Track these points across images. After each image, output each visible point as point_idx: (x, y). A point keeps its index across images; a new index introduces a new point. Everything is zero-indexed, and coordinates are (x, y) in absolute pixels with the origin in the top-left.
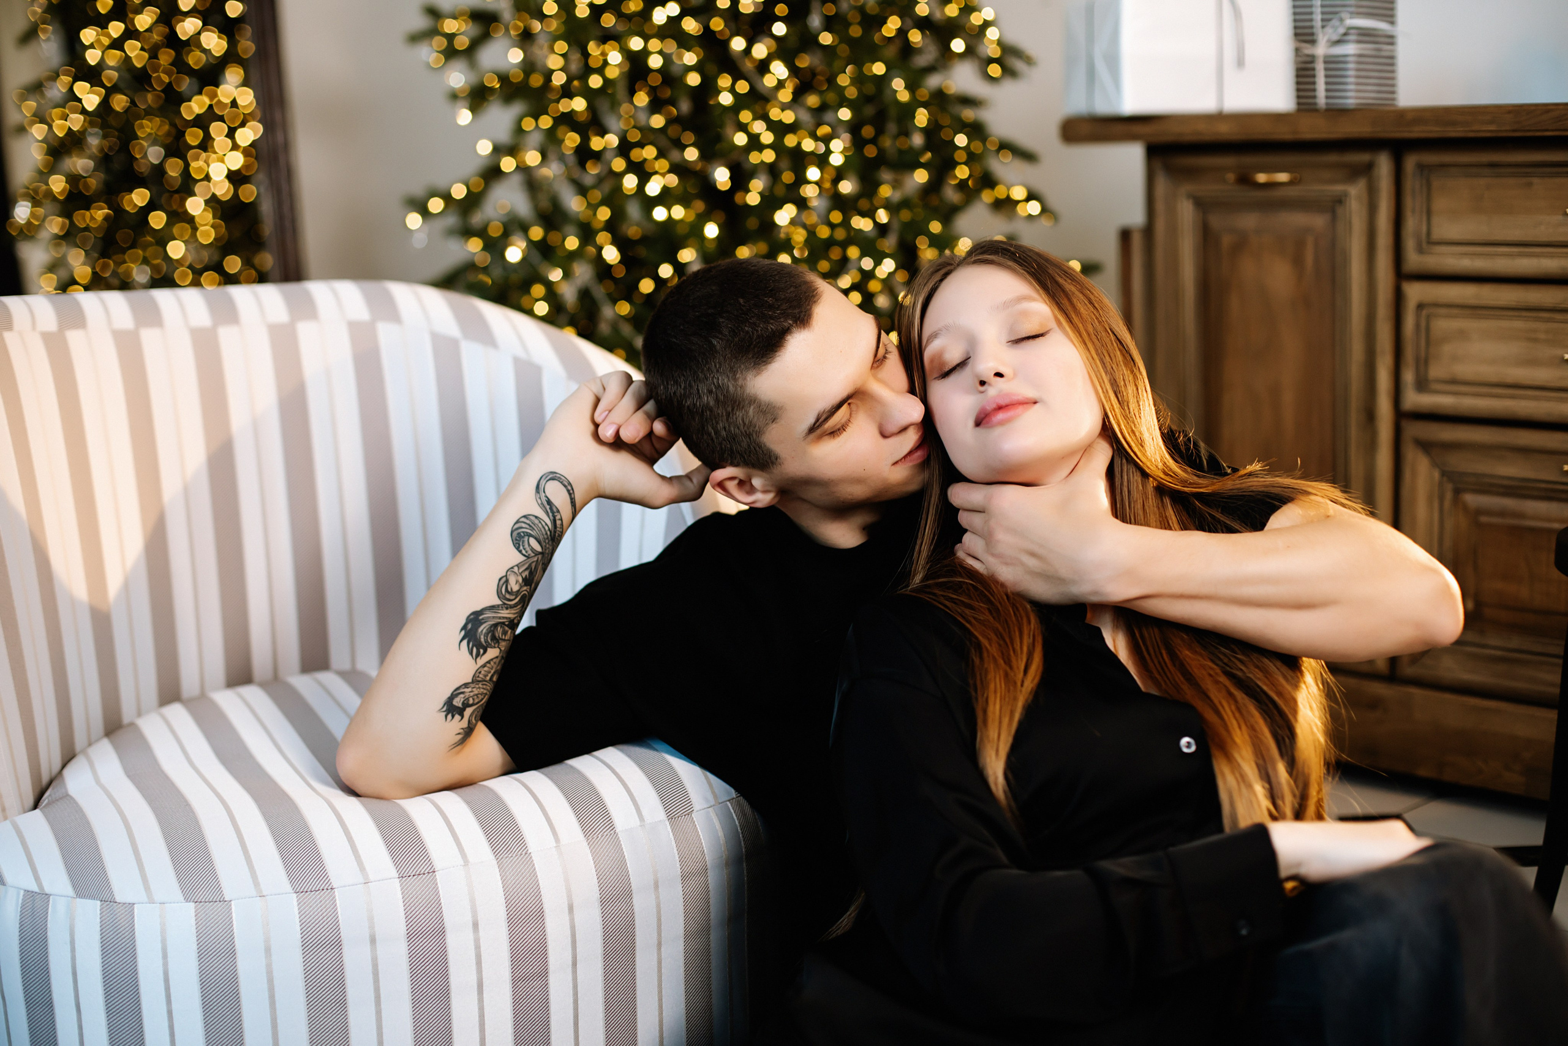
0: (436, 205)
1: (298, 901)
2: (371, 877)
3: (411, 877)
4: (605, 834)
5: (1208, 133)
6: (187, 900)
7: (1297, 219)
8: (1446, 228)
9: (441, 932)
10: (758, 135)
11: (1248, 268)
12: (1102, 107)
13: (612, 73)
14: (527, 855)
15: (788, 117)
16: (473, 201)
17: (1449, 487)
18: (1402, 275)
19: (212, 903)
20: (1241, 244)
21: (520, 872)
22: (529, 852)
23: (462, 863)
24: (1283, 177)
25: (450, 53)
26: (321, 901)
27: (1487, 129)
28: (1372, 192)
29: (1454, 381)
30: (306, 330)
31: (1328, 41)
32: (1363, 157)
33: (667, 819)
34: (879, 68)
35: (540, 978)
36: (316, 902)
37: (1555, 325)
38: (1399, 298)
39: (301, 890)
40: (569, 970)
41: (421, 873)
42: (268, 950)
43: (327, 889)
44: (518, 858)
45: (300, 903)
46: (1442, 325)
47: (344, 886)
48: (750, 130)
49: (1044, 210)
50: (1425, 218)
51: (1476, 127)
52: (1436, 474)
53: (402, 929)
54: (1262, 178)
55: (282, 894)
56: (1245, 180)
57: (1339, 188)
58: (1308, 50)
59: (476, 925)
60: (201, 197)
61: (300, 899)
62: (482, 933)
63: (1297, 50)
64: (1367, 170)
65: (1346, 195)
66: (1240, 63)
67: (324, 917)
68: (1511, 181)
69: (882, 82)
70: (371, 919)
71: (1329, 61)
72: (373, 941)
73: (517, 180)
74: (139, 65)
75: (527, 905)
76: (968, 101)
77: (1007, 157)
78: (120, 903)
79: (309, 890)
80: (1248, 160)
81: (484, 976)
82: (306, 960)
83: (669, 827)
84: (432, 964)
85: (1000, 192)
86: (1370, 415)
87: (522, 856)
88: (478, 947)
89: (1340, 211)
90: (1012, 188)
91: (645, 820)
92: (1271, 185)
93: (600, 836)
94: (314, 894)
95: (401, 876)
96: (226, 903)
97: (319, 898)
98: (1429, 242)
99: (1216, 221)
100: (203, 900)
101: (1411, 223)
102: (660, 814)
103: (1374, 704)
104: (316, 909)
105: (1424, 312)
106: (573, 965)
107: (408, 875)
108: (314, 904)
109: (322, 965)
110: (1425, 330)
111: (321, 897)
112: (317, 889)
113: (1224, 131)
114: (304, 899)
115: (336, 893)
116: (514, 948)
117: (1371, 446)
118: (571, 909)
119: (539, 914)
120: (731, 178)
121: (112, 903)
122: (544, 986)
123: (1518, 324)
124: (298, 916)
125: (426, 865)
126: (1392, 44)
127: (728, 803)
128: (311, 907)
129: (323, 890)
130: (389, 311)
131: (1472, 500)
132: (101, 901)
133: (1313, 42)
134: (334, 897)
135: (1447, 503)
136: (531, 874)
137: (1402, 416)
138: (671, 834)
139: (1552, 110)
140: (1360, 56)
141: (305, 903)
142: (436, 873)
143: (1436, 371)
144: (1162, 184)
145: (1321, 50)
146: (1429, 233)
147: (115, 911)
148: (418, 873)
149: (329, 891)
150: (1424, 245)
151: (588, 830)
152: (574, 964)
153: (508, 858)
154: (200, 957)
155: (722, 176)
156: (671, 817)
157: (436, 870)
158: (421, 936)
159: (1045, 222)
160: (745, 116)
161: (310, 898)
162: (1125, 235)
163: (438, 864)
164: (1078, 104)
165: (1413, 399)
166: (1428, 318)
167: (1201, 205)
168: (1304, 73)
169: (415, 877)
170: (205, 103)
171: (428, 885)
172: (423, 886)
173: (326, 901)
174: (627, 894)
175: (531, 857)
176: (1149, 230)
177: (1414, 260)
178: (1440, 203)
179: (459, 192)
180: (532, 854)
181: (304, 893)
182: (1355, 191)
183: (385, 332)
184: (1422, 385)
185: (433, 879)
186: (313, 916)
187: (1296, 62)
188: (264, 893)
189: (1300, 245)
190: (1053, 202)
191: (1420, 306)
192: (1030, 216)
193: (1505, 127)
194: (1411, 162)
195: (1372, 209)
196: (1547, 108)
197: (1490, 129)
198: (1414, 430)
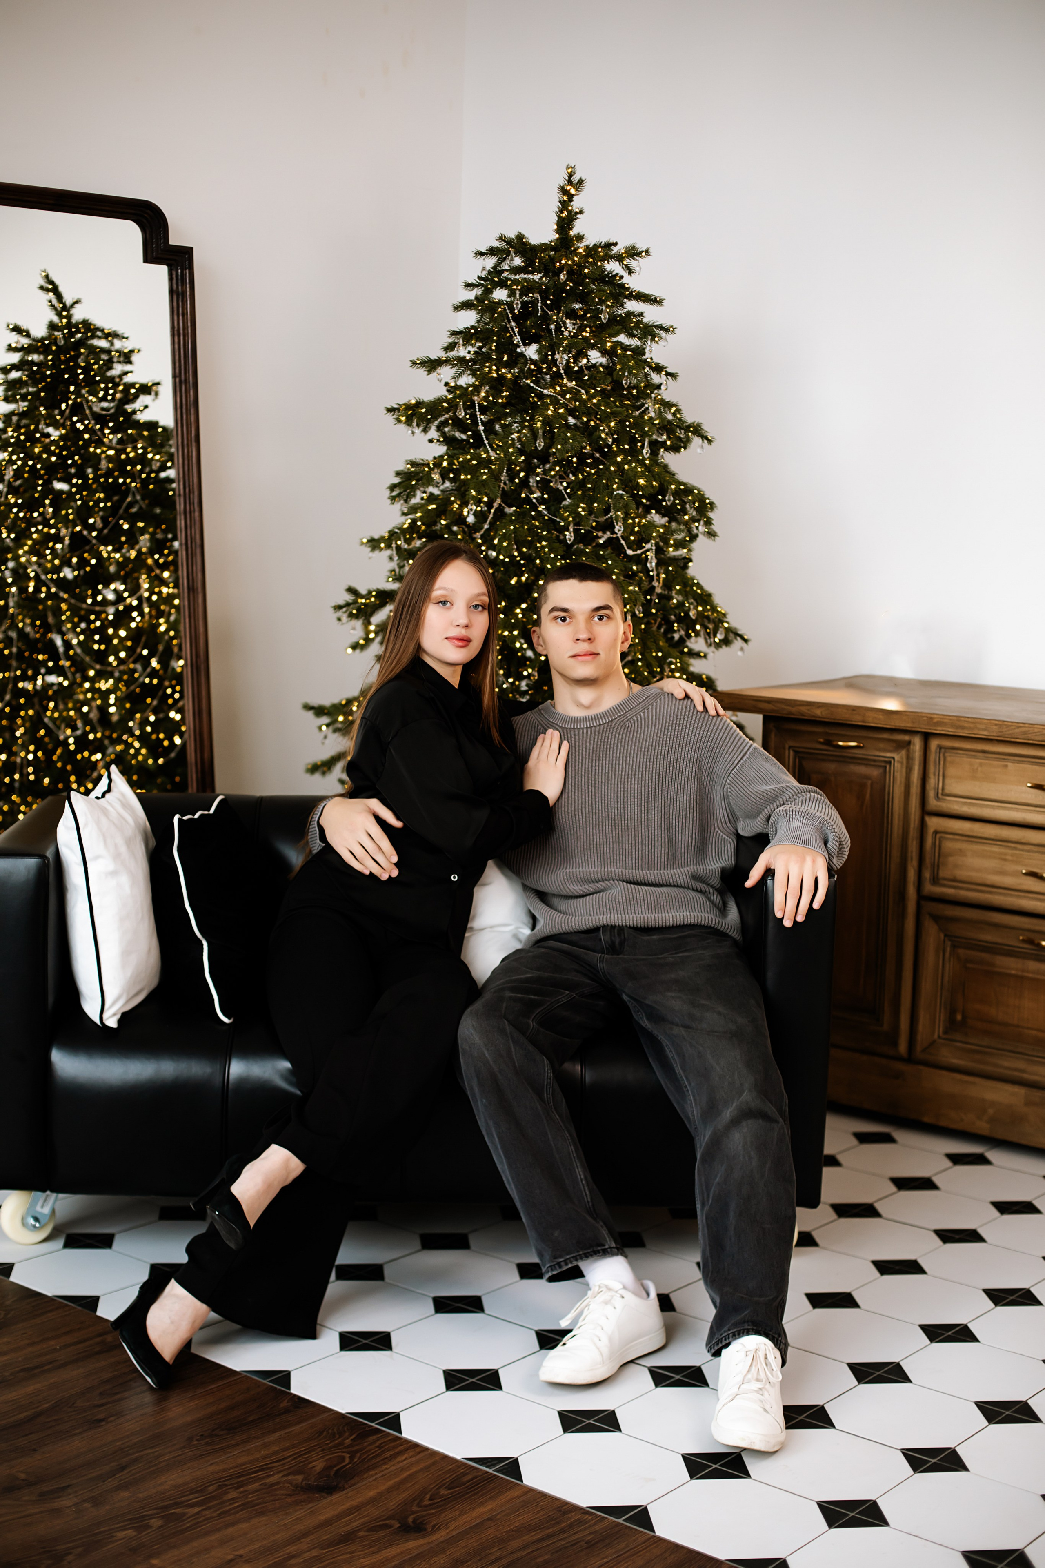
5: (807, 713)
7: (860, 770)
8: (955, 786)
17: (949, 943)
18: (925, 811)
24: (854, 744)
28: (909, 759)
29: (955, 880)
32: (905, 739)
37: (1017, 852)
38: (923, 825)
46: (949, 845)
50: (941, 779)
52: (941, 936)
54: (840, 743)
56: (831, 743)
57: (889, 754)
64: (908, 745)
65: (893, 758)
68: (995, 763)
80: (834, 732)
86: (903, 896)
89: (889, 768)
92: (846, 748)
98: (942, 794)
99: (807, 764)
101: (932, 782)
103: (897, 1076)
105: (938, 836)
110: (938, 847)
113: (818, 714)
117: (903, 917)
123: (995, 849)
131: (964, 953)
135: (947, 954)
137: (922, 898)
139: (1021, 727)
143: (944, 873)
144: (773, 738)
146: (943, 789)
150: (940, 796)
165: (929, 888)
166: (941, 840)
177: (933, 803)
178: (951, 771)
182: (898, 757)
184: (936, 880)
189: (861, 786)
191: (936, 832)
193: (993, 733)
194: (934, 743)
195: (909, 770)
196: (1018, 725)
197: (984, 734)
198: (929, 907)
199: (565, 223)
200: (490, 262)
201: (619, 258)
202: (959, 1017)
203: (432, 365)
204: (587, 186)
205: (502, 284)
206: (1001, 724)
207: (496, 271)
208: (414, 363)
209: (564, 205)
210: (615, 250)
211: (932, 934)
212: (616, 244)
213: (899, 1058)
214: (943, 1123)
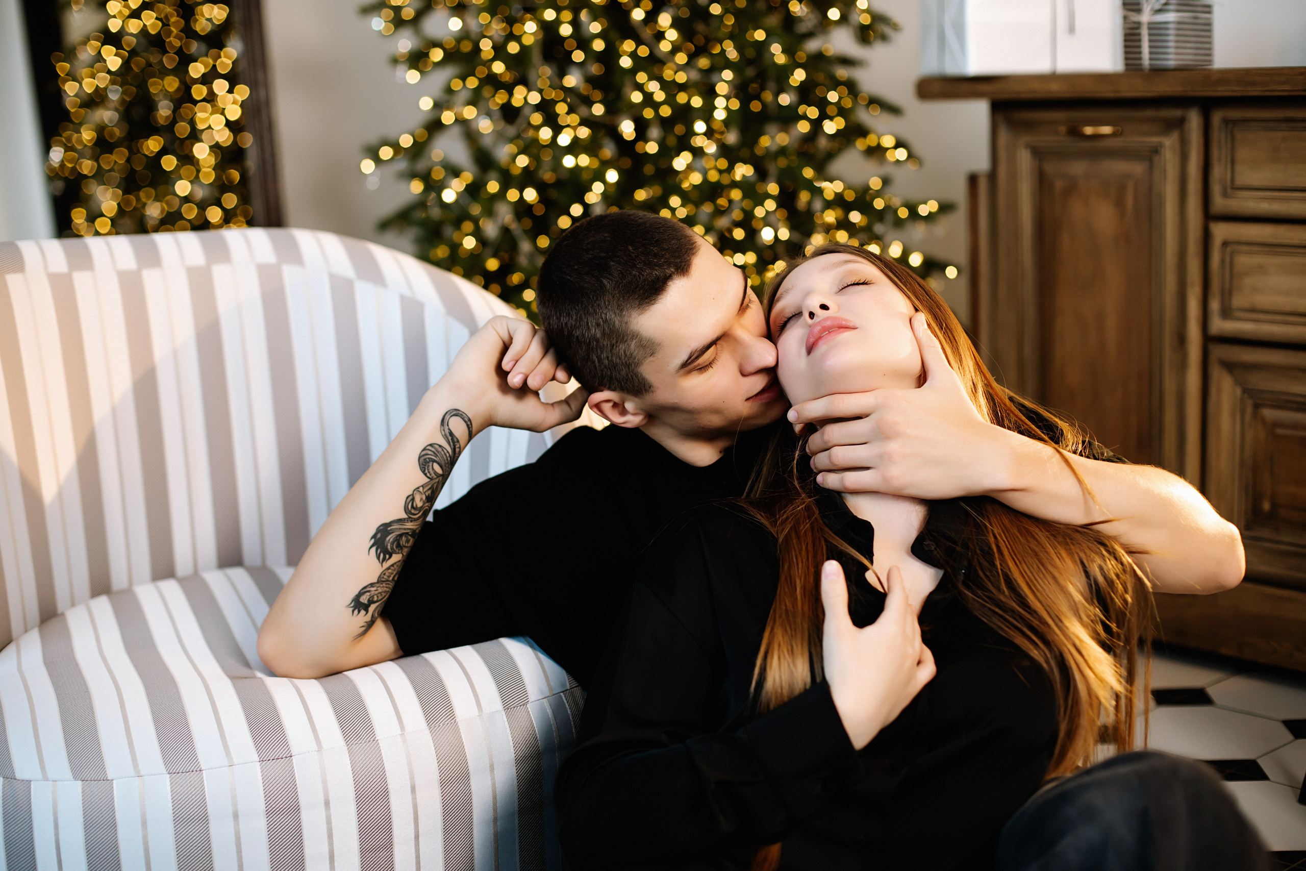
0: (386, 153)
1: (170, 781)
2: (236, 761)
3: (270, 761)
4: (447, 723)
5: (1042, 92)
6: (75, 778)
7: (1120, 167)
8: (1248, 176)
9: (296, 809)
10: (652, 93)
11: (1077, 210)
12: (951, 69)
13: (528, 41)
14: (374, 742)
15: (681, 78)
16: (418, 149)
17: (1249, 403)
18: (1209, 216)
19: (96, 782)
20: (1071, 189)
21: (368, 757)
22: (376, 739)
23: (316, 748)
24: (1106, 130)
25: (398, 22)
26: (191, 782)
27: (1282, 89)
28: (1184, 143)
29: (1253, 310)
30: (220, 272)
31: (1152, 10)
32: (1177, 113)
33: (503, 709)
34: (760, 35)
35: (385, 850)
36: (186, 782)
38: (1206, 237)
39: (174, 772)
40: (412, 843)
41: (279, 757)
42: (144, 823)
43: (196, 771)
44: (366, 745)
45: (172, 783)
46: (1244, 261)
47: (211, 769)
48: (646, 90)
49: (910, 156)
50: (1229, 166)
51: (1272, 87)
52: (1239, 391)
53: (261, 806)
54: (1089, 130)
55: (157, 774)
56: (1074, 132)
57: (1155, 139)
58: (1134, 17)
59: (327, 804)
60: (207, 143)
61: (172, 779)
62: (333, 810)
63: (1125, 18)
64: (1179, 124)
65: (1161, 145)
66: (1072, 29)
67: (193, 796)
69: (762, 47)
70: (234, 798)
71: (1153, 26)
72: (236, 816)
73: (456, 131)
74: (153, 32)
75: (373, 786)
76: (846, 61)
77: (876, 111)
78: (19, 780)
79: (181, 771)
80: (1077, 114)
81: (335, 848)
82: (177, 832)
83: (505, 716)
84: (288, 837)
85: (872, 140)
86: (1181, 339)
87: (370, 743)
88: (329, 823)
89: (1156, 159)
90: (882, 137)
91: (484, 711)
92: (1096, 137)
93: (441, 724)
94: (185, 775)
95: (261, 759)
96: (109, 782)
97: (189, 779)
98: (1232, 188)
99: (1050, 168)
100: (89, 779)
101: (1217, 171)
102: (498, 705)
104: (186, 788)
105: (1229, 249)
106: (415, 838)
107: (268, 759)
108: (185, 783)
109: (191, 837)
110: (1228, 265)
111: (191, 777)
112: (187, 771)
113: (1056, 89)
114: (176, 779)
115: (204, 775)
116: (362, 823)
117: (1182, 366)
118: (413, 789)
119: (384, 794)
120: (635, 129)
121: (12, 780)
122: (389, 856)
124: (170, 794)
125: (284, 750)
126: (1209, 12)
127: (562, 694)
128: (181, 786)
129: (193, 771)
130: (293, 255)
131: (1270, 414)
132: (4, 778)
133: (1139, 11)
134: (202, 778)
135: (1248, 417)
136: (377, 759)
137: (1209, 340)
138: (507, 723)
140: (1179, 23)
141: (177, 783)
142: (293, 757)
143: (1238, 301)
144: (1004, 135)
145: (1145, 17)
146: (1232, 180)
147: (14, 787)
148: (276, 757)
149: (198, 772)
150: (1229, 191)
151: (431, 718)
152: (417, 837)
153: (357, 745)
154: (86, 828)
155: (627, 128)
156: (507, 707)
157: (293, 755)
158: (278, 813)
159: (911, 167)
160: (641, 77)
161: (182, 778)
162: (973, 180)
163: (294, 750)
164: (931, 66)
165: (1219, 325)
166: (1232, 255)
167: (1038, 153)
168: (1131, 38)
169: (274, 761)
170: (210, 63)
171: (285, 769)
172: (281, 769)
173: (195, 781)
174: (465, 776)
175: (378, 744)
176: (992, 176)
177: (1219, 203)
178: (1242, 153)
179: (406, 141)
180: (379, 741)
181: (176, 774)
182: (1169, 142)
183: (290, 274)
184: (1227, 313)
185: (290, 763)
186: (183, 795)
187: (1125, 28)
188: (142, 773)
189: (1122, 189)
190: (918, 149)
191: (1225, 244)
192: (898, 161)
194: (1217, 117)
195: (1184, 158)
198: (1219, 352)
202: (1266, 506)
211: (1225, 391)
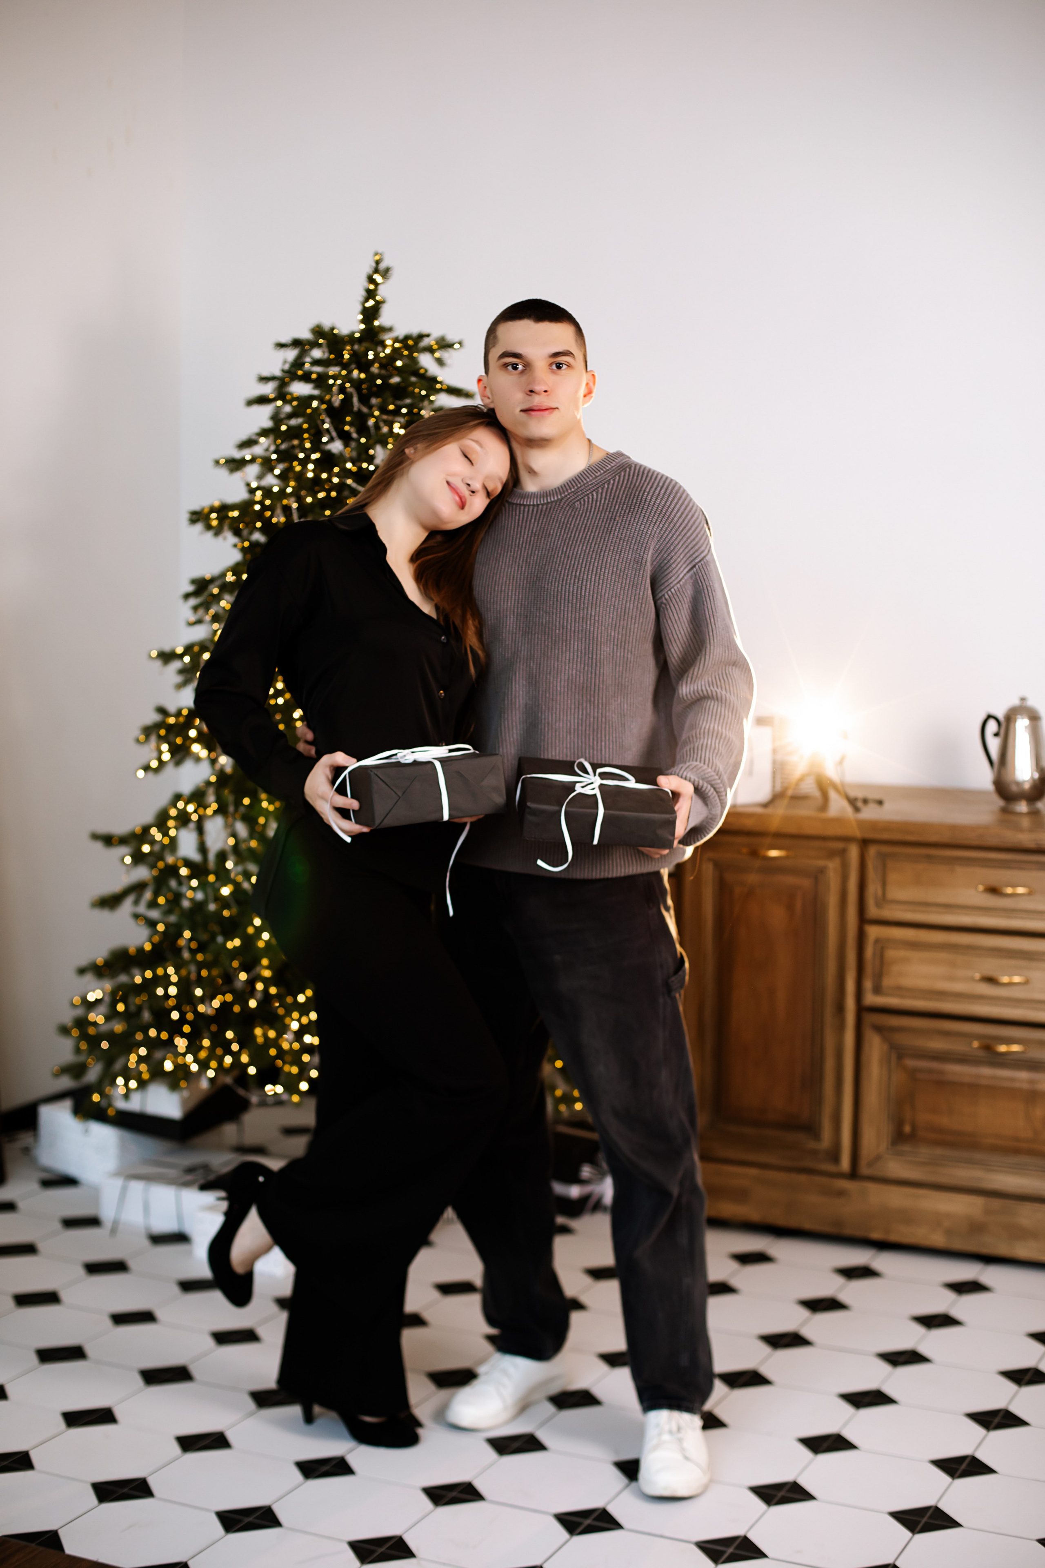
7: (790, 881)
8: (897, 893)
11: (755, 910)
17: (895, 1055)
18: (863, 920)
20: (750, 895)
24: (780, 853)
28: (845, 867)
29: (901, 989)
32: (840, 847)
38: (862, 934)
46: (891, 954)
50: (881, 886)
52: (886, 1047)
54: (767, 853)
56: (753, 854)
57: (822, 862)
64: (843, 853)
65: (826, 866)
80: (763, 842)
86: (840, 1008)
89: (822, 877)
92: (772, 858)
98: (883, 901)
99: (729, 878)
101: (871, 889)
103: (841, 1193)
105: (880, 945)
110: (880, 956)
117: (841, 1027)
123: (944, 955)
131: (910, 1063)
135: (893, 1065)
137: (862, 1010)
143: (887, 982)
146: (884, 895)
150: (881, 903)
165: (871, 999)
166: (883, 948)
177: (873, 911)
178: (892, 877)
182: (832, 866)
184: (878, 990)
189: (792, 898)
191: (877, 941)
193: (946, 838)
194: (872, 851)
195: (845, 877)
196: (972, 828)
197: (933, 838)
198: (871, 1019)
199: (370, 314)
200: (291, 354)
201: (430, 350)
202: (907, 1129)
203: (235, 465)
204: (395, 275)
205: (306, 378)
206: (954, 828)
207: (298, 363)
208: (217, 462)
209: (370, 294)
210: (425, 342)
211: (875, 1046)
212: (428, 336)
213: (841, 1175)
214: (894, 1238)
